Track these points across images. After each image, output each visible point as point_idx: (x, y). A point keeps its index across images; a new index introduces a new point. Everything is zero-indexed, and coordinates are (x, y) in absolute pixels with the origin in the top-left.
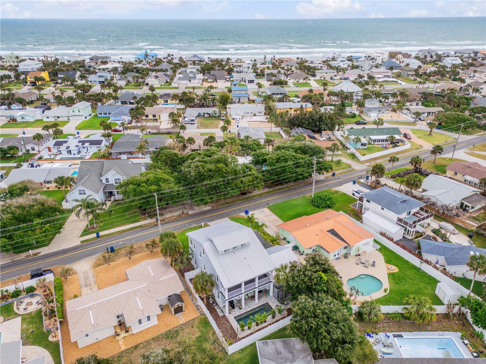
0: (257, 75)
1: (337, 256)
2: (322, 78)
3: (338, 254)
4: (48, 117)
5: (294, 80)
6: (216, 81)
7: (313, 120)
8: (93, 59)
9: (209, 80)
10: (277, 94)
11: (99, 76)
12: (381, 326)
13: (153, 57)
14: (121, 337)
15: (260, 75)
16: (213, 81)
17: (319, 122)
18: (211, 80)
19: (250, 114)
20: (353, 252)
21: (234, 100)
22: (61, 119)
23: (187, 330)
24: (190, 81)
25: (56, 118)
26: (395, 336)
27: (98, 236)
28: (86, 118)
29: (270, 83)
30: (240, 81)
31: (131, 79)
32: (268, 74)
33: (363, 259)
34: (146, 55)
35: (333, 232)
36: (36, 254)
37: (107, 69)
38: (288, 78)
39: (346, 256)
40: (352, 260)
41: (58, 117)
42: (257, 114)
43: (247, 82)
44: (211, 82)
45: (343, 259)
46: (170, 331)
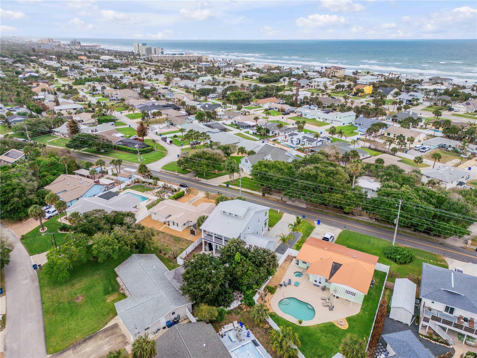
1: (317, 283)
3: (320, 283)
4: (319, 118)
8: (432, 80)
11: (411, 95)
12: (259, 330)
14: (165, 225)
22: (327, 122)
23: (184, 243)
25: (325, 120)
26: (254, 342)
27: (227, 187)
28: (344, 124)
35: (337, 266)
36: (198, 180)
39: (324, 289)
40: (324, 295)
41: (326, 120)
45: (320, 288)
46: (179, 238)
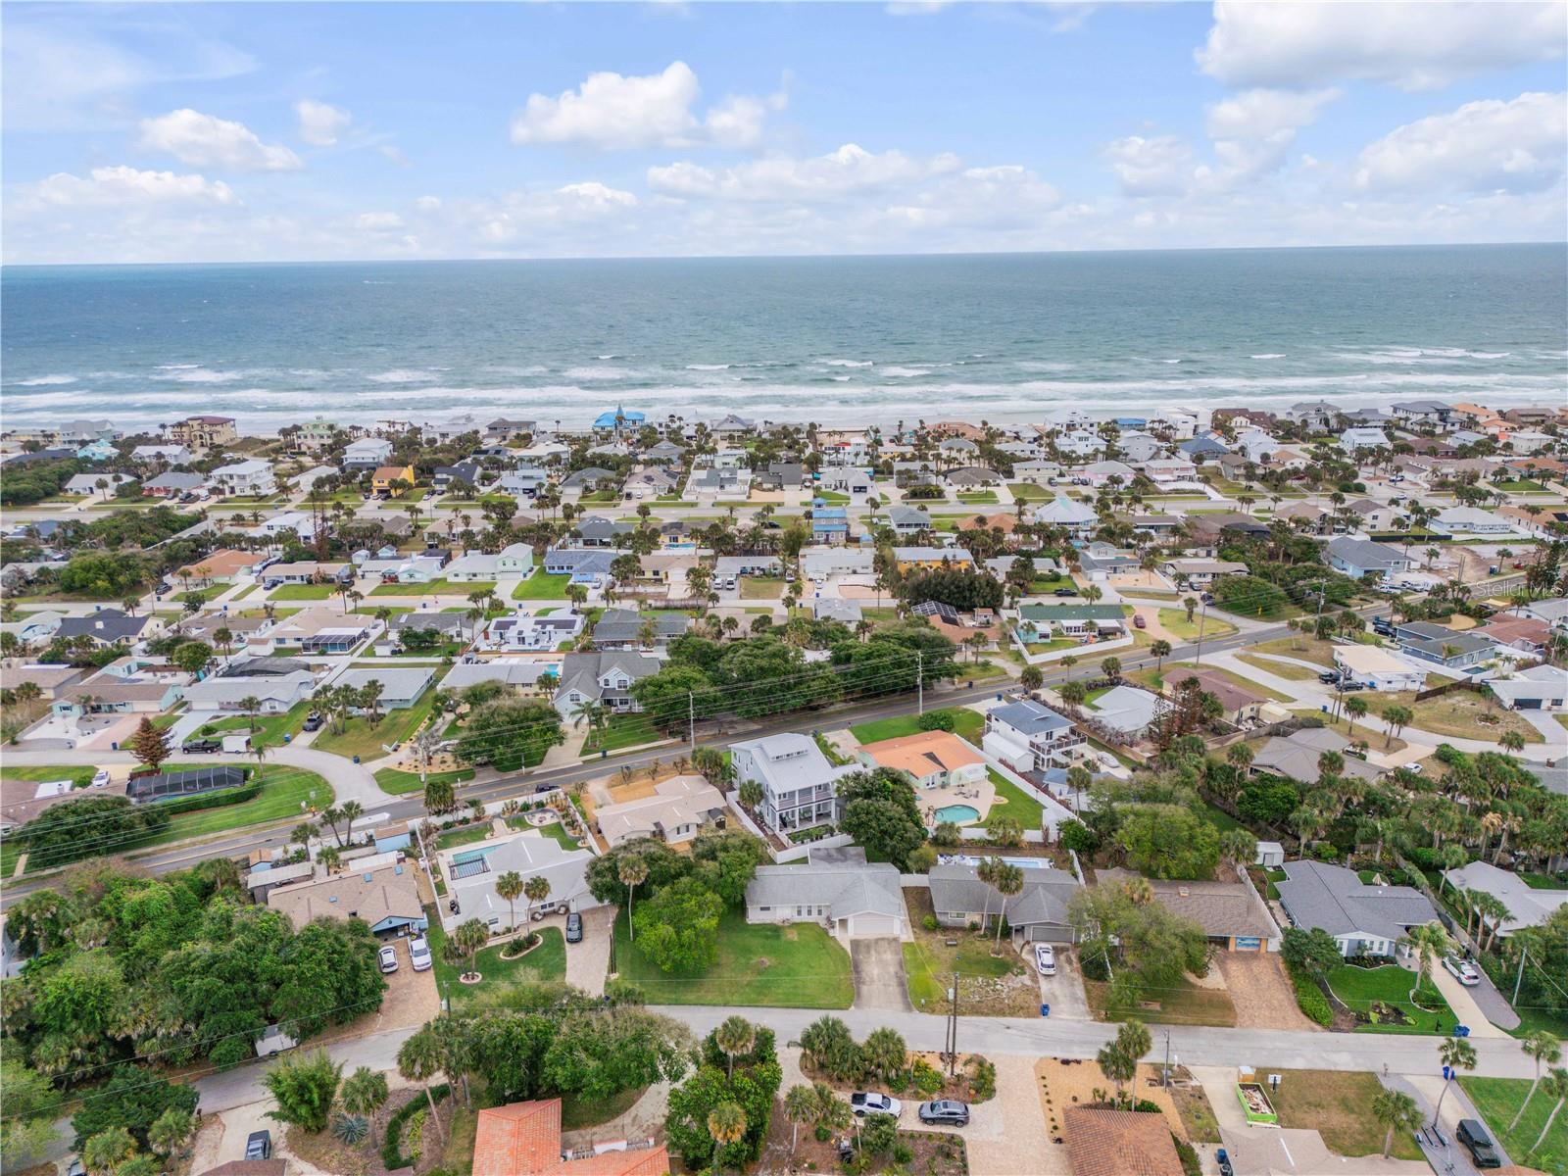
0: (876, 472)
1: (931, 786)
2: (1029, 482)
3: (933, 783)
5: (959, 487)
6: (782, 489)
7: (958, 587)
8: (495, 429)
9: (765, 486)
10: (908, 525)
11: (524, 478)
13: (634, 422)
15: (882, 473)
16: (775, 488)
17: (971, 591)
18: (770, 486)
19: (844, 571)
20: (953, 780)
21: (816, 538)
22: (480, 578)
24: (722, 487)
25: (471, 577)
28: (525, 575)
29: (904, 491)
30: (836, 488)
31: (592, 483)
32: (900, 473)
33: (964, 790)
34: (620, 419)
35: (931, 756)
37: (539, 458)
38: (949, 481)
39: (943, 786)
40: (950, 792)
41: (474, 576)
42: (859, 570)
43: (851, 490)
44: (769, 490)
45: (938, 789)
